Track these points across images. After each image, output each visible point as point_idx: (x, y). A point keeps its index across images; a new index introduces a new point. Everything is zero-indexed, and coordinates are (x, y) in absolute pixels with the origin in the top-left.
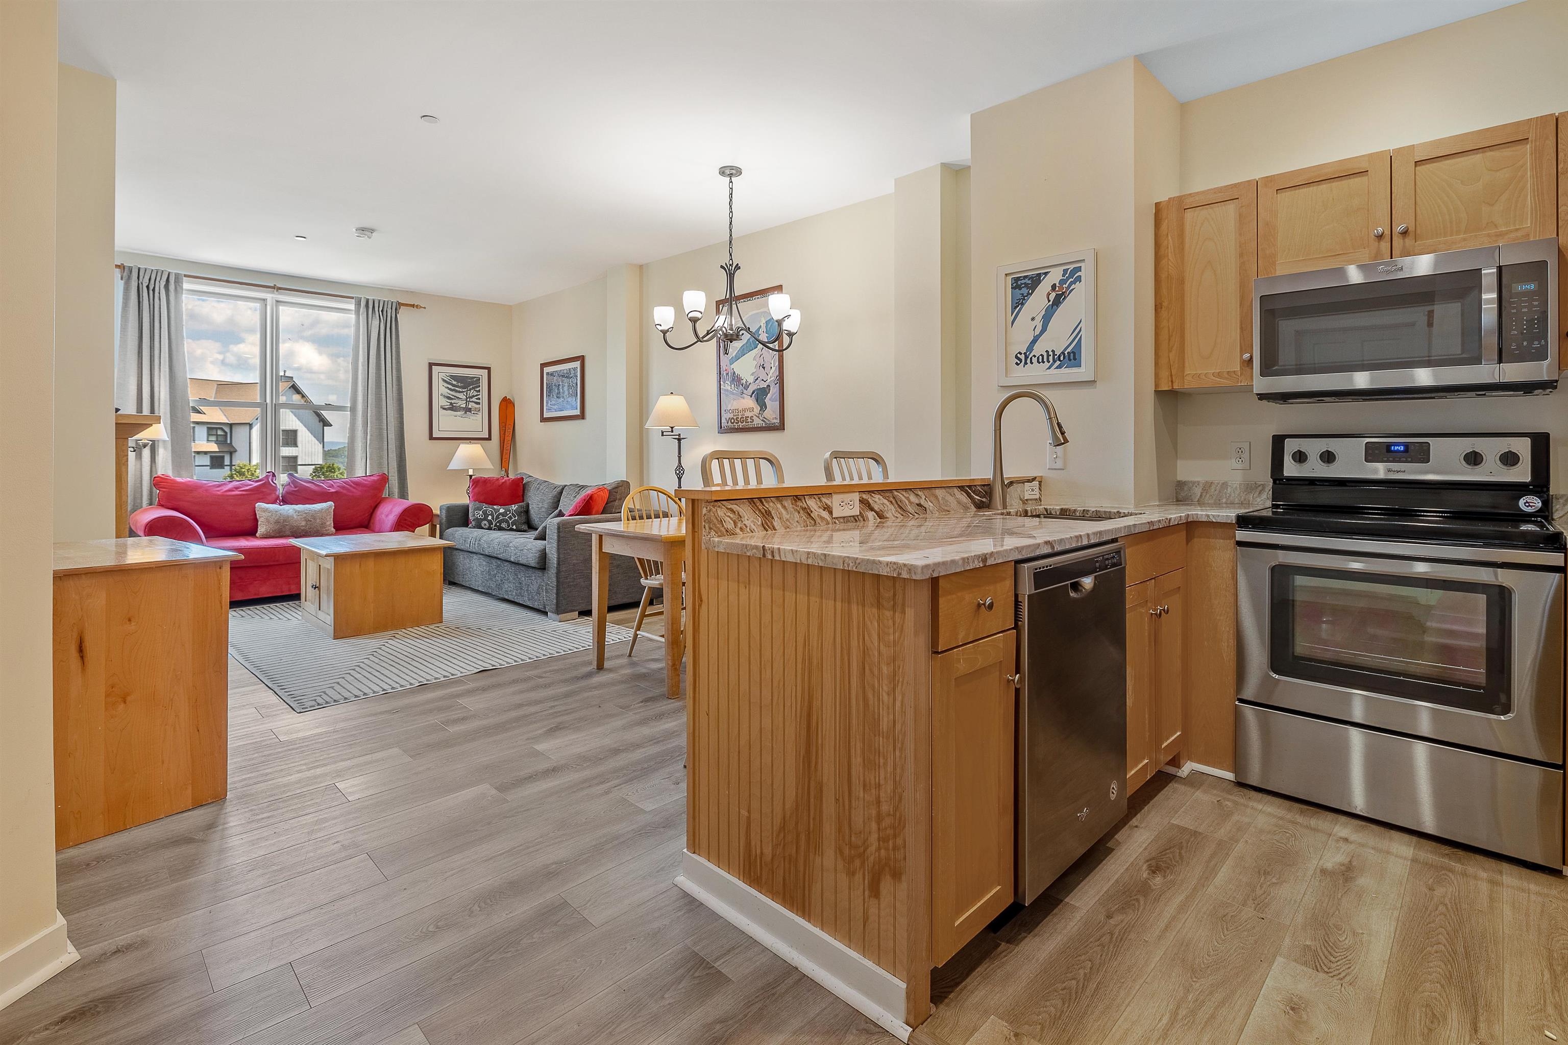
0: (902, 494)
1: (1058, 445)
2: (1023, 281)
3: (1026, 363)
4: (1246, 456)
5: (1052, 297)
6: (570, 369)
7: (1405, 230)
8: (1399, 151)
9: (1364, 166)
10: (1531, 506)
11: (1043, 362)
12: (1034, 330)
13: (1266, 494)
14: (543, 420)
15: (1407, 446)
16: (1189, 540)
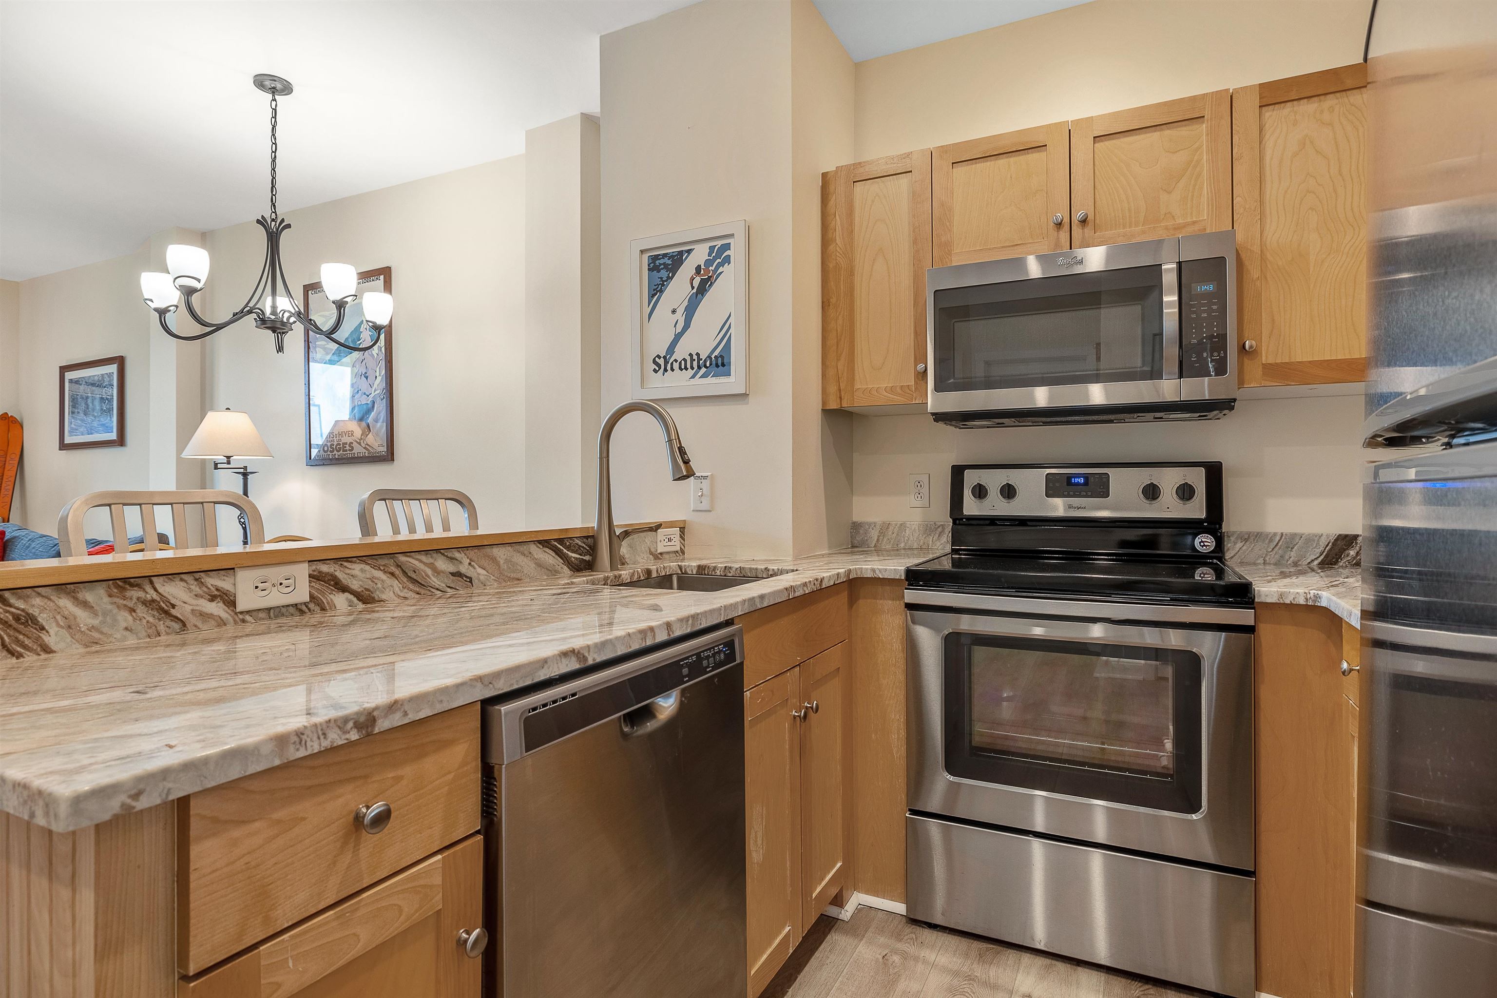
0: (417, 559)
1: (679, 479)
2: (662, 261)
3: (666, 370)
4: (925, 490)
5: (697, 281)
6: (102, 375)
7: (1084, 218)
8: (1076, 122)
9: (1040, 140)
10: (1206, 546)
11: (686, 369)
12: (675, 326)
13: (946, 536)
14: (63, 446)
15: (1086, 477)
16: (852, 601)
